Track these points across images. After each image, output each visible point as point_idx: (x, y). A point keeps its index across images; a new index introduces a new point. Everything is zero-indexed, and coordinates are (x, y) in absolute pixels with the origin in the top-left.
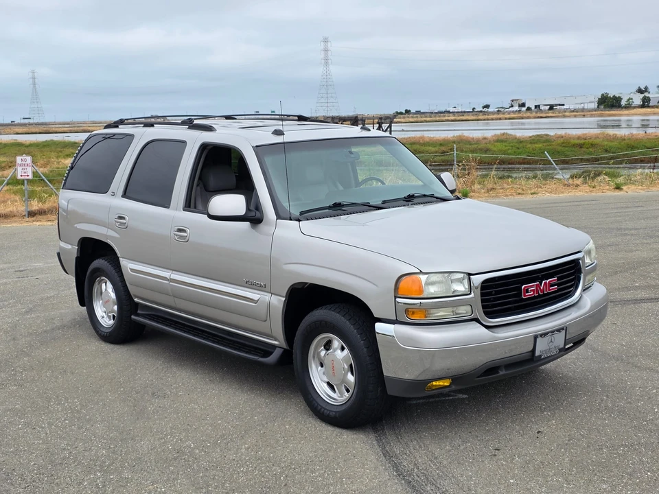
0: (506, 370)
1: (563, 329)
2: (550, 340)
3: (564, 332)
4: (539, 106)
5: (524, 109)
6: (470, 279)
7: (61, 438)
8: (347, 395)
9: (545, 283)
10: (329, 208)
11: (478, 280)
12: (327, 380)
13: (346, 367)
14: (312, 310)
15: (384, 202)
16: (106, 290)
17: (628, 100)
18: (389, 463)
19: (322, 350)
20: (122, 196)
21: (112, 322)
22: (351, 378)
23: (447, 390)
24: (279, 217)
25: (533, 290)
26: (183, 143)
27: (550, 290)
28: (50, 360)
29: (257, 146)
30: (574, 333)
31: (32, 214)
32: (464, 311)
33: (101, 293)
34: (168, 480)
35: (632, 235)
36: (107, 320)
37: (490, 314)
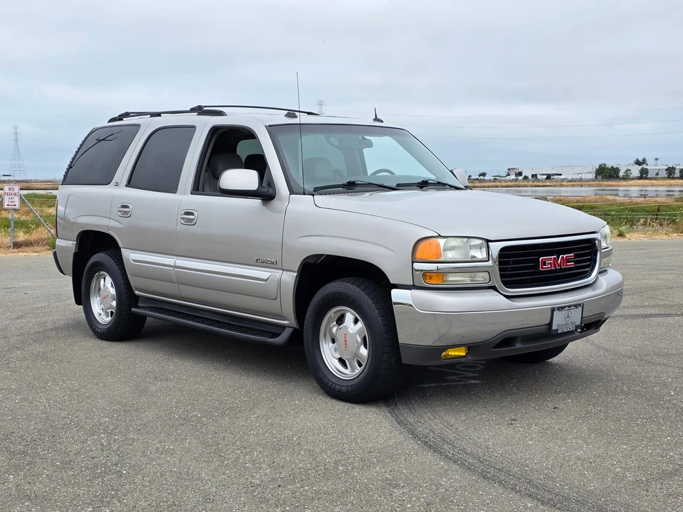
0: (522, 344)
1: (580, 305)
2: (566, 316)
3: (580, 308)
4: (536, 175)
5: (521, 178)
6: (488, 246)
7: (60, 409)
8: (358, 370)
9: (562, 258)
10: (344, 186)
11: (496, 248)
12: (339, 357)
13: (359, 340)
14: (325, 284)
15: (398, 185)
16: (104, 285)
17: (626, 171)
18: (404, 428)
19: (334, 326)
20: (126, 186)
21: (109, 319)
22: (364, 352)
23: (463, 360)
24: (292, 192)
25: (551, 264)
26: (192, 128)
27: (566, 265)
28: (43, 353)
29: (270, 126)
30: (590, 312)
31: (17, 245)
32: (481, 278)
33: (100, 289)
34: (176, 440)
35: (638, 268)
36: (104, 317)
37: (508, 284)
